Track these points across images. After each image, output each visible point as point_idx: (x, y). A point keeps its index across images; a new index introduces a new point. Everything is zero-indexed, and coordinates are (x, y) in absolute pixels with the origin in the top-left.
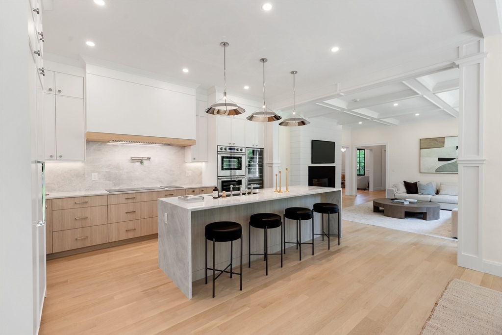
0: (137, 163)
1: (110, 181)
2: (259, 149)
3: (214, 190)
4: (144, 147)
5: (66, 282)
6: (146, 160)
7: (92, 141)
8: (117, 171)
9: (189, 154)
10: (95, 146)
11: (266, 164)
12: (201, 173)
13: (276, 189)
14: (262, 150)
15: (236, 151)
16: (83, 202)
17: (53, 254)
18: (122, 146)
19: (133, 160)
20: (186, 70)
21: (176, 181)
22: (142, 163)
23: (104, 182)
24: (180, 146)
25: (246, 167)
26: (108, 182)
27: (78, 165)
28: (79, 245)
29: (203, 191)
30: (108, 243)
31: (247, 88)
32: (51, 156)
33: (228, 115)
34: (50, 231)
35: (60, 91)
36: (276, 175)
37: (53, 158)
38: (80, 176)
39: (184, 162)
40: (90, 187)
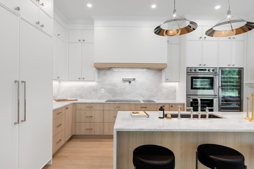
0: (126, 83)
1: (110, 94)
2: (238, 69)
3: (160, 110)
4: (132, 71)
5: (67, 157)
6: (132, 80)
7: (102, 69)
8: (115, 88)
9: (164, 75)
10: (103, 72)
11: (246, 84)
12: (175, 91)
13: (247, 116)
14: (241, 69)
15: (207, 71)
16: (90, 106)
17: (76, 135)
18: (118, 71)
19: (124, 80)
20: (154, 6)
21: (154, 96)
22: (130, 82)
23: (107, 94)
24: (157, 70)
25: (219, 87)
26: (109, 95)
27: (94, 84)
28: (88, 133)
29: (172, 106)
30: (103, 135)
31: (218, 7)
32: (79, 78)
33: (180, 34)
34: (75, 122)
35: (84, 40)
36: (248, 98)
37: (81, 80)
38: (95, 90)
39: (161, 82)
40: (100, 97)
